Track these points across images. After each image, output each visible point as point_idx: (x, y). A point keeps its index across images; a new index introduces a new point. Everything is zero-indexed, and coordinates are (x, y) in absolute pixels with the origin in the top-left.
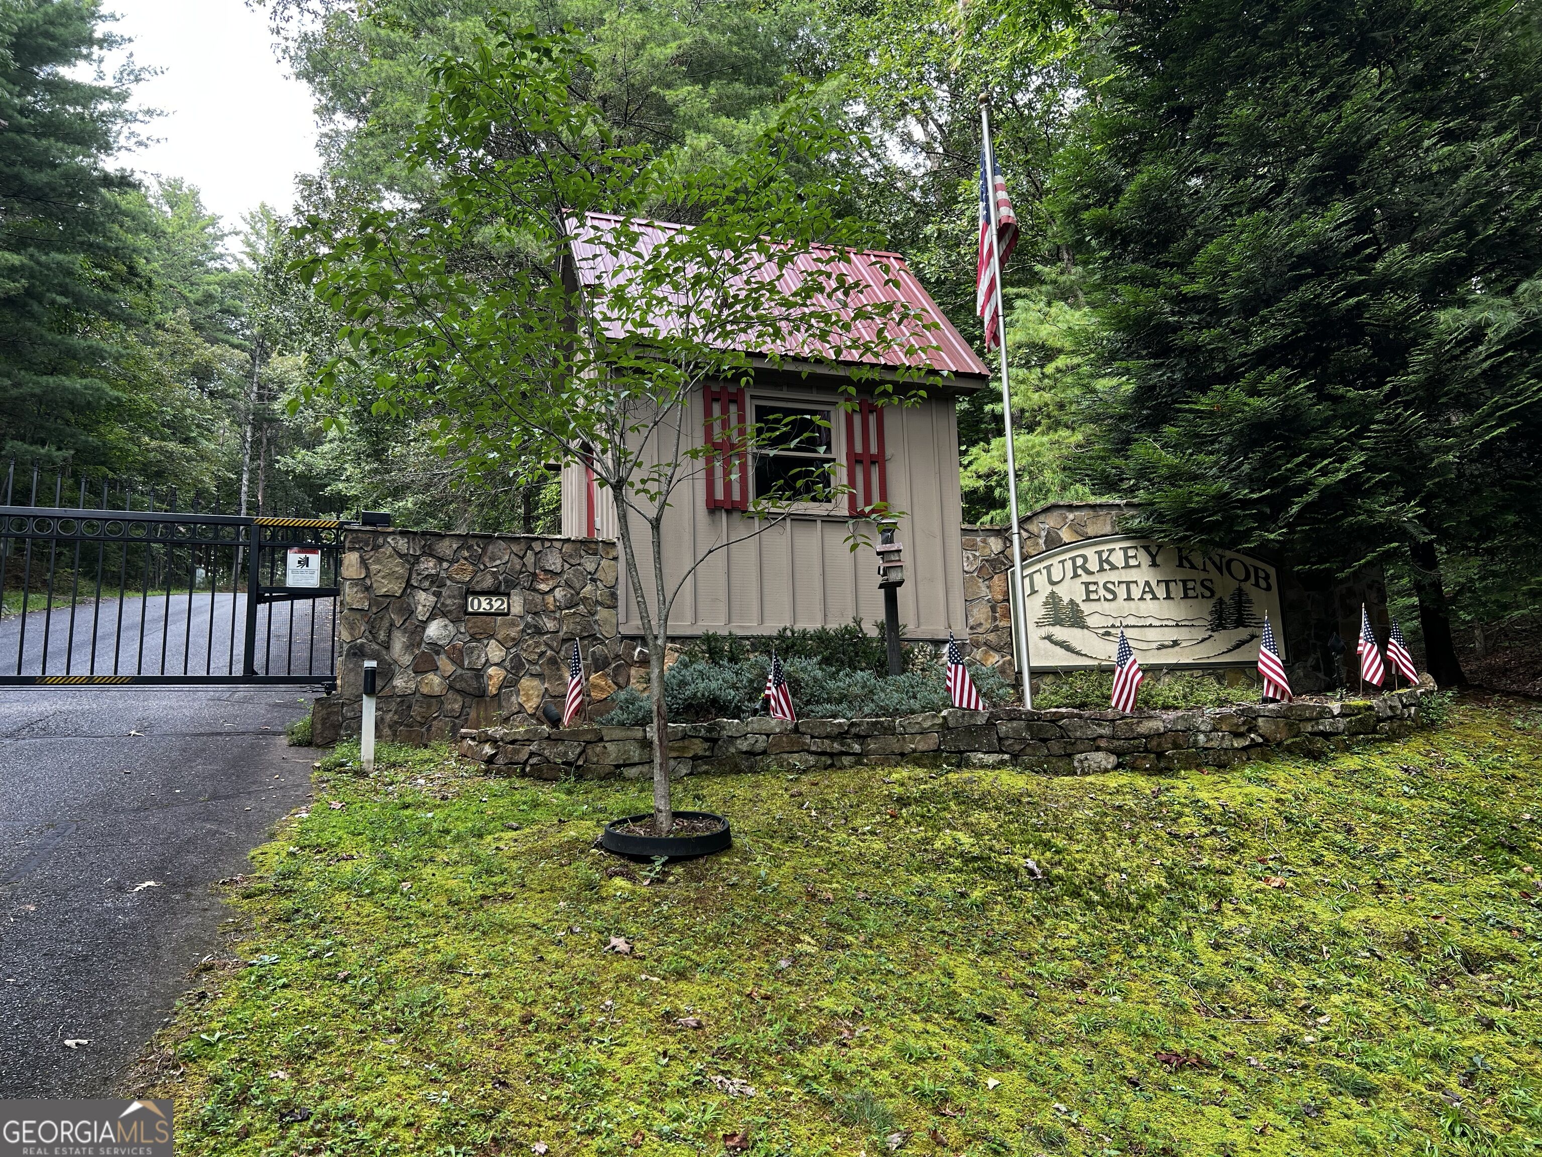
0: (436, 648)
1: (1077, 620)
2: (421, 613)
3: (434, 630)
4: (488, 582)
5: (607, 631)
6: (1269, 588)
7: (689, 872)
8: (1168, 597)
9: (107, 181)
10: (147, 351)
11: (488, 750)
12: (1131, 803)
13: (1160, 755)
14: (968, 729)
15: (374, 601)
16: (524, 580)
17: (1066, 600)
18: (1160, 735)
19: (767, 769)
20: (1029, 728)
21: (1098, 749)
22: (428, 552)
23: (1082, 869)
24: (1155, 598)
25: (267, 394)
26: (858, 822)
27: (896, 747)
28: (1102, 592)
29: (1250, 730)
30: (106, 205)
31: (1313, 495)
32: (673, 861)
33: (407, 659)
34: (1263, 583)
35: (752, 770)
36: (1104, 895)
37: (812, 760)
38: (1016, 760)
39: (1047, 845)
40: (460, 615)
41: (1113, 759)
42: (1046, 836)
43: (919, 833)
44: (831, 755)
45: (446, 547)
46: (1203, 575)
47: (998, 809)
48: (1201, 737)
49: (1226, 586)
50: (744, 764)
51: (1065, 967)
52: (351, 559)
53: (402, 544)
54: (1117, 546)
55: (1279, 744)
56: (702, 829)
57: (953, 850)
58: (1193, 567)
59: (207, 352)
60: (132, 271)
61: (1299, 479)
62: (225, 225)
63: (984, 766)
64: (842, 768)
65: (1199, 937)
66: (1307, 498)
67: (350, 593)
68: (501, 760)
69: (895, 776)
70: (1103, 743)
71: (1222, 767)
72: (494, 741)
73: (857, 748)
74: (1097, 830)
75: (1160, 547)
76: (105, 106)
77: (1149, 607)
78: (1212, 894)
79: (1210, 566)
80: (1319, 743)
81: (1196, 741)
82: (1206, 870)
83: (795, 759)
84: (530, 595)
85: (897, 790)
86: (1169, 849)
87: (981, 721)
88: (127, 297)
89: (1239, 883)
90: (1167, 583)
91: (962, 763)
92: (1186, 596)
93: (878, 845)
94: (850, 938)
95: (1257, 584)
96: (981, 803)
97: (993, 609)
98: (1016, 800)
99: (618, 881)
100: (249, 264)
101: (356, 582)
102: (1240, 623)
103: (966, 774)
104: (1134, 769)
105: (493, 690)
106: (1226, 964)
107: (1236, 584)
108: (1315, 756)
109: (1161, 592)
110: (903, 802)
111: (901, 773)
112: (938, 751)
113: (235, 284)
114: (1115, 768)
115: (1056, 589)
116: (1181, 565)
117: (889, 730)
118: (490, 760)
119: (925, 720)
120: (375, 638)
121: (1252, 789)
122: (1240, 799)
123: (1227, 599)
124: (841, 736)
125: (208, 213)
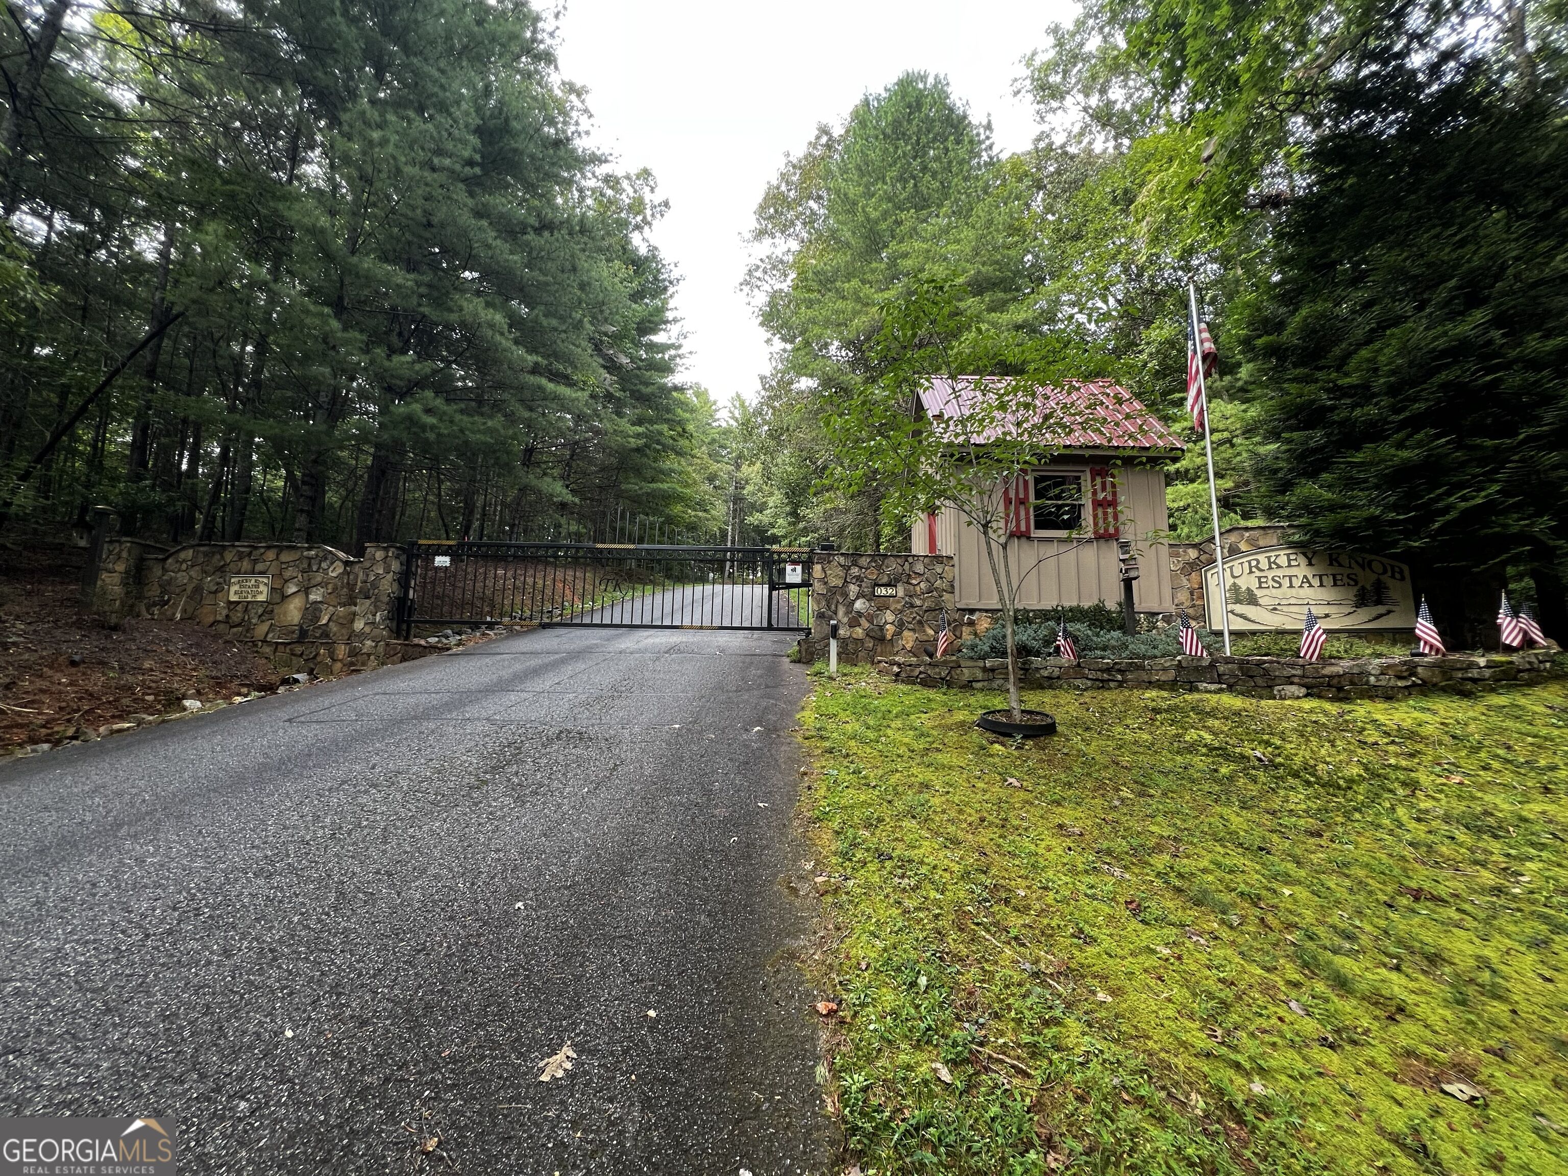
0: (860, 614)
1: (1252, 600)
2: (852, 596)
3: (859, 605)
4: (885, 580)
5: (950, 606)
6: (1403, 579)
7: (1036, 745)
8: (1321, 585)
9: (676, 388)
10: (690, 469)
11: (896, 669)
12: (1324, 720)
13: (1340, 689)
14: (1196, 668)
15: (829, 590)
16: (904, 579)
17: (1244, 588)
18: (1340, 676)
19: (1061, 687)
20: (1241, 669)
21: (1292, 683)
22: (855, 564)
23: (1298, 760)
24: (1311, 586)
25: (740, 486)
26: (1129, 722)
27: (1146, 678)
28: (1271, 583)
29: (1411, 675)
30: (675, 400)
31: (1453, 515)
32: (1025, 737)
33: (845, 620)
34: (1397, 576)
35: (1051, 687)
36: (1318, 778)
37: (1089, 683)
38: (1231, 688)
39: (1268, 743)
40: (871, 597)
41: (1303, 691)
42: (1266, 737)
43: (1173, 730)
44: (1102, 681)
45: (864, 561)
46: (1349, 571)
47: (1227, 718)
48: (1372, 679)
49: (1368, 579)
50: (1046, 684)
51: (1302, 822)
52: (817, 568)
53: (842, 560)
54: (1282, 553)
55: (1435, 685)
56: (1039, 721)
57: (1200, 742)
58: (1340, 565)
59: (715, 467)
60: (684, 430)
61: (1440, 505)
62: (720, 404)
63: (1210, 692)
64: (1110, 689)
65: (1401, 812)
66: (1448, 517)
67: (817, 586)
68: (903, 675)
69: (1147, 695)
70: (1296, 680)
71: (1389, 698)
72: (899, 665)
73: (1119, 677)
74: (1302, 736)
75: (1314, 553)
76: (673, 352)
77: (1306, 592)
78: (1404, 784)
79: (1354, 564)
80: (1469, 686)
81: (1367, 683)
82: (1396, 768)
83: (1078, 682)
84: (907, 587)
85: (1152, 704)
86: (1360, 751)
87: (1205, 663)
88: (683, 442)
89: (1423, 777)
90: (1321, 577)
91: (1193, 689)
92: (1335, 585)
93: (1145, 736)
94: (1152, 792)
95: (1393, 577)
96: (1212, 714)
97: (1192, 594)
98: (1238, 713)
99: (997, 746)
100: (732, 422)
101: (820, 580)
102: (1379, 602)
103: (1197, 696)
104: (1320, 697)
105: (889, 637)
106: (1430, 832)
107: (1374, 577)
108: (1465, 694)
109: (1316, 582)
110: (1157, 711)
111: (1154, 693)
112: (1175, 681)
113: (727, 432)
114: (1306, 696)
115: (1237, 581)
116: (1331, 564)
117: (1141, 668)
118: (897, 675)
119: (1166, 662)
120: (829, 608)
121: (1416, 714)
122: (1410, 721)
123: (1368, 587)
124: (1108, 670)
125: (712, 398)
